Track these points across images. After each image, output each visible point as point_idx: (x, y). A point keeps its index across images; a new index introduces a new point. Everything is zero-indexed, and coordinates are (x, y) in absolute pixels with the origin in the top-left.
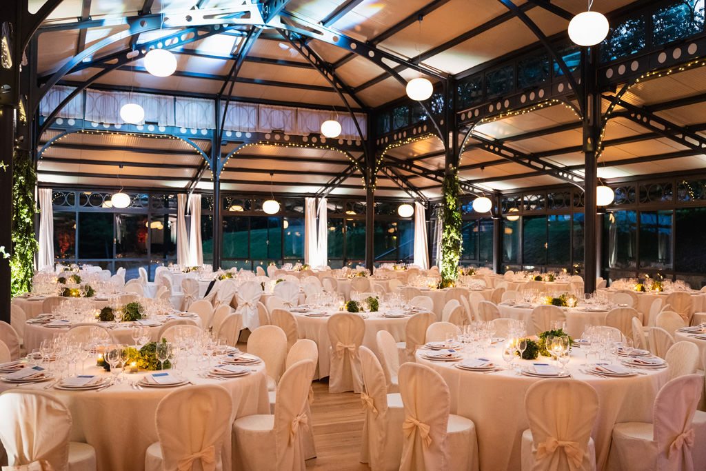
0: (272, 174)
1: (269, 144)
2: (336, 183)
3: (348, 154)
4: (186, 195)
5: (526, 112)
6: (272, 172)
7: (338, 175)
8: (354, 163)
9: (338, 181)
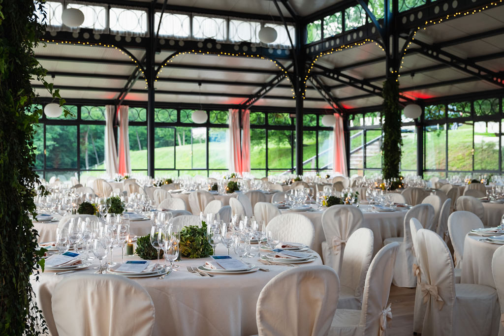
0: (200, 85)
1: (202, 53)
2: (262, 93)
3: (277, 63)
4: (114, 107)
5: (477, 11)
6: (200, 82)
7: (263, 85)
8: (284, 72)
9: (264, 91)
